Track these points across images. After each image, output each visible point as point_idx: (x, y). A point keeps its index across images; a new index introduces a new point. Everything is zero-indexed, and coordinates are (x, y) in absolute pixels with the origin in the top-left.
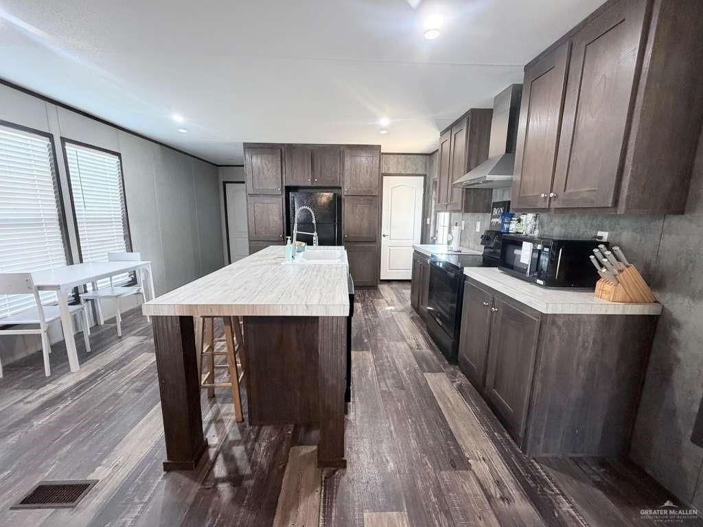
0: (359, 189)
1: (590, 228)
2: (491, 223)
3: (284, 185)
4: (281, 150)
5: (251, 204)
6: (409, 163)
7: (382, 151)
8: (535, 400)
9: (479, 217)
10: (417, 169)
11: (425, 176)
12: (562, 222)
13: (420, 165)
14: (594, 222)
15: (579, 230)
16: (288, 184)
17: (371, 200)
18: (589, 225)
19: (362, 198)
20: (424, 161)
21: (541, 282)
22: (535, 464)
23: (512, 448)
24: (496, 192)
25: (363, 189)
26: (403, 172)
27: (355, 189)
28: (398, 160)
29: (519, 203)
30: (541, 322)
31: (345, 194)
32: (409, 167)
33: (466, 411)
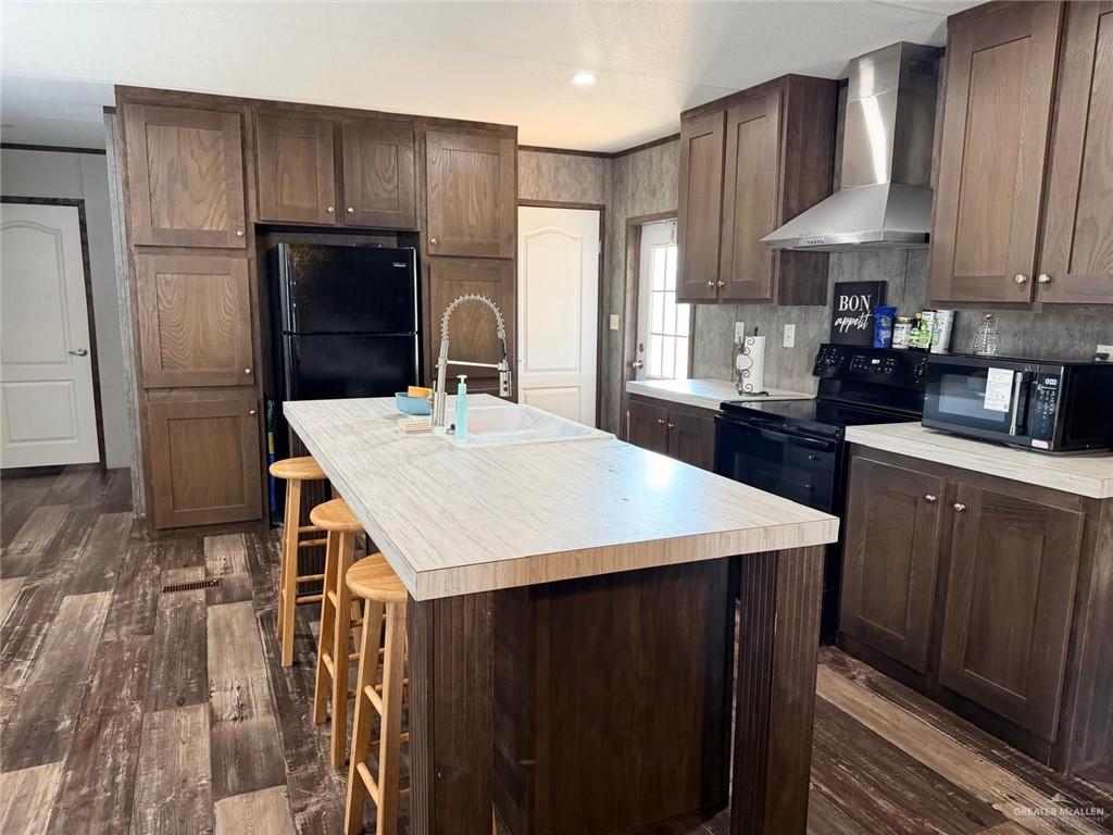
0: (467, 239)
1: (1081, 340)
2: (835, 329)
3: (253, 219)
4: (242, 117)
5: (145, 274)
6: (564, 175)
7: (520, 143)
8: (1080, 664)
9: (789, 313)
10: (584, 192)
11: (602, 209)
12: (1016, 328)
13: (590, 182)
14: (1088, 327)
15: (1056, 343)
16: (265, 218)
17: (498, 270)
18: (1078, 335)
19: (475, 264)
20: (599, 171)
21: (1044, 445)
22: (1085, 783)
23: (1037, 769)
24: (840, 260)
25: (478, 240)
26: (552, 199)
27: (457, 239)
28: (538, 166)
29: (953, 290)
30: (1086, 516)
31: (431, 252)
32: (566, 184)
33: (920, 726)
